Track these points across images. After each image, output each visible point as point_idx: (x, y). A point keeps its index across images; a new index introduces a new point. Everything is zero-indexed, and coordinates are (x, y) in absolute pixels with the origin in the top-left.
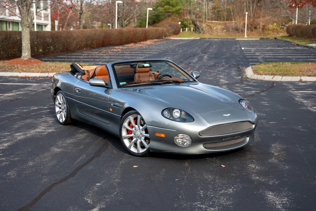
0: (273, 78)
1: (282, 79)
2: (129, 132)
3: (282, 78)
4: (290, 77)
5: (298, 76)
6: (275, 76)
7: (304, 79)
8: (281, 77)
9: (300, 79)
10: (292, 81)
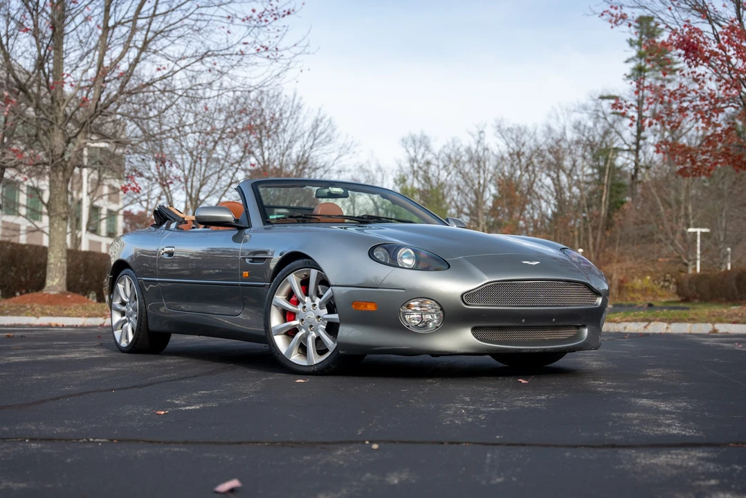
0: (645, 327)
1: (667, 328)
2: (287, 315)
3: (669, 326)
4: (688, 325)
5: (706, 322)
6: (652, 323)
7: (722, 328)
8: (665, 325)
9: (711, 330)
10: (693, 332)
